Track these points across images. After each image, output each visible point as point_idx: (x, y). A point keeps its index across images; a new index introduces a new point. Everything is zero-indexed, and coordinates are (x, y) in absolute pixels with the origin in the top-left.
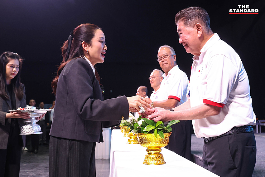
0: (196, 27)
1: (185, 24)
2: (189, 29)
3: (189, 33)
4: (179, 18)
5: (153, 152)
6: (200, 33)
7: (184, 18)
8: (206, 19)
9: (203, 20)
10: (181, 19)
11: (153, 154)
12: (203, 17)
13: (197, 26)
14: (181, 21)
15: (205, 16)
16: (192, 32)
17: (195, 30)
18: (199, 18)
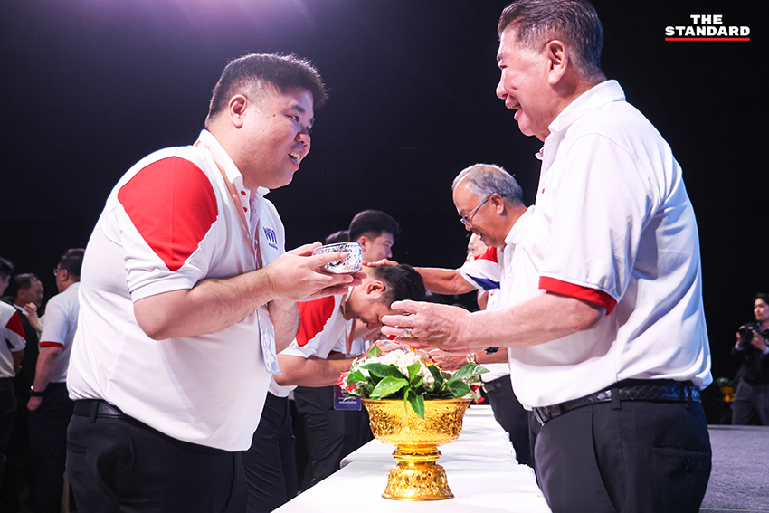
0: (547, 50)
2: (529, 55)
4: (508, 19)
5: (411, 460)
6: (559, 70)
7: (519, 19)
8: (588, 34)
10: (512, 22)
11: (411, 465)
12: (579, 26)
13: (552, 48)
15: (586, 24)
16: (533, 64)
18: (564, 24)
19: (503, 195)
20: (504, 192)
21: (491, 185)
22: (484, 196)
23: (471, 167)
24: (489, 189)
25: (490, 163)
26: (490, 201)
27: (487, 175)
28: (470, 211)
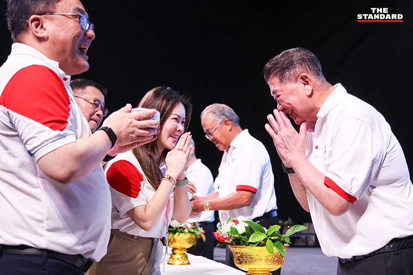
0: (300, 80)
1: (281, 81)
2: (290, 86)
3: (291, 93)
4: (269, 72)
6: (309, 88)
7: (277, 70)
8: (315, 64)
9: (309, 67)
10: (274, 73)
12: (308, 62)
13: (302, 78)
14: (274, 76)
15: (312, 60)
17: (299, 85)
18: (301, 64)
19: (230, 120)
20: (231, 119)
21: (224, 114)
22: (220, 121)
23: (211, 106)
24: (223, 117)
25: (221, 103)
26: (223, 123)
27: (221, 109)
28: (212, 129)
